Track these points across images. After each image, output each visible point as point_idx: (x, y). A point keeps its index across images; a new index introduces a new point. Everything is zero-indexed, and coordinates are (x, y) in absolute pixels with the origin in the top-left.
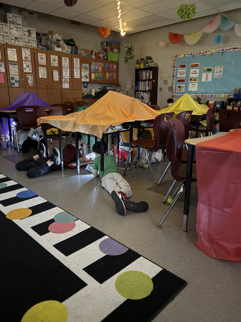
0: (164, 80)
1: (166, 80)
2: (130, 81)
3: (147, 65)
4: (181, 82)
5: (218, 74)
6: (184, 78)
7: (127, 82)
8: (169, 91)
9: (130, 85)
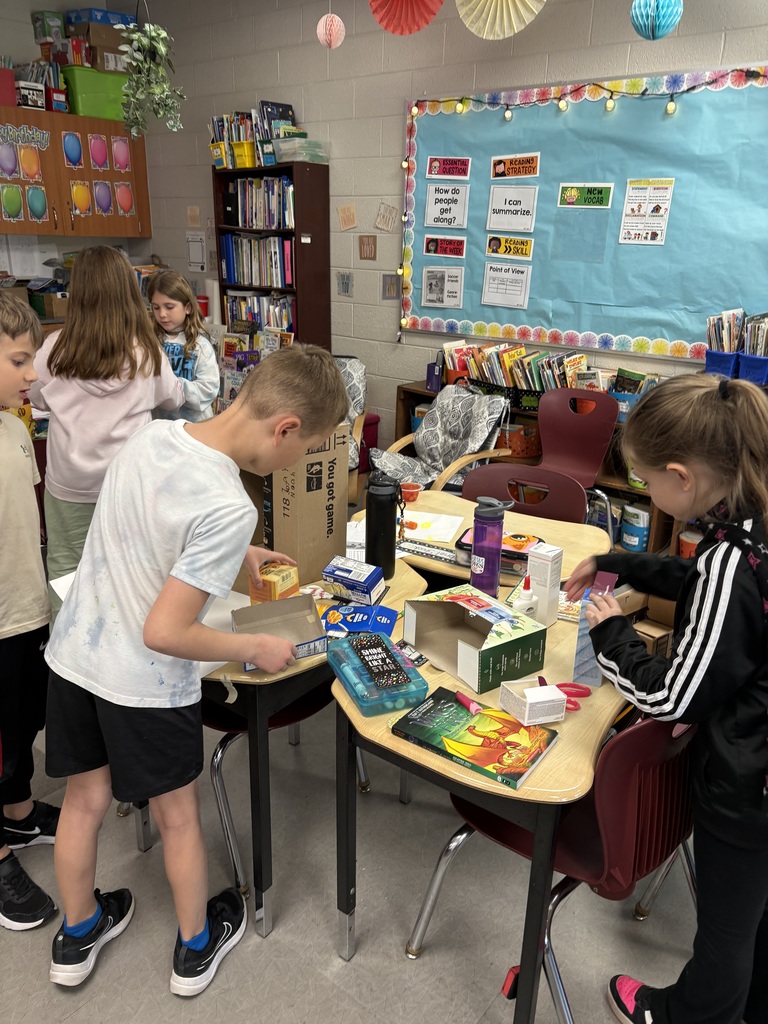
0: (361, 238)
1: (368, 237)
2: (199, 230)
3: (268, 148)
4: (446, 253)
5: (641, 226)
6: (460, 230)
7: (189, 234)
8: (385, 297)
9: (202, 246)
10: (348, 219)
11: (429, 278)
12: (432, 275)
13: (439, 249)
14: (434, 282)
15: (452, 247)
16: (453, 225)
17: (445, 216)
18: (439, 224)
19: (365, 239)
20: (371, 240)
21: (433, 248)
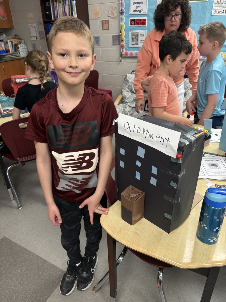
0: (102, 21)
1: (105, 21)
2: (33, 23)
4: (139, 25)
5: (221, 8)
6: (145, 15)
7: (30, 25)
8: (113, 45)
9: (36, 30)
10: (96, 14)
11: (132, 35)
12: (133, 34)
13: (136, 23)
14: (134, 37)
15: (141, 22)
16: (142, 13)
17: (138, 9)
18: (136, 13)
19: (104, 22)
20: (107, 22)
21: (133, 23)
